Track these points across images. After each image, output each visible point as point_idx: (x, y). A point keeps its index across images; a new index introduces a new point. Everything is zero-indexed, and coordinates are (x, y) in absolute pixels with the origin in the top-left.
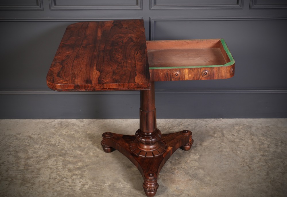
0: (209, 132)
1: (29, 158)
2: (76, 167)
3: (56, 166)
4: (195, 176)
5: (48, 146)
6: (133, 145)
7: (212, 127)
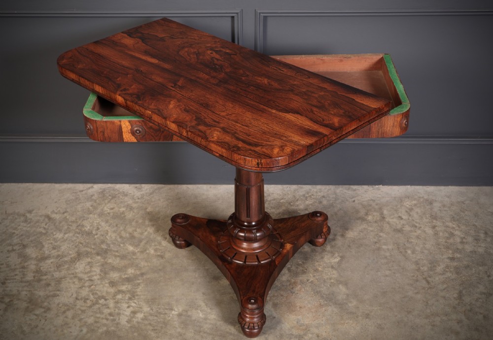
0: (357, 212)
1: (44, 258)
2: (124, 277)
3: (89, 275)
4: (330, 299)
5: (78, 235)
6: (223, 241)
7: (363, 201)
